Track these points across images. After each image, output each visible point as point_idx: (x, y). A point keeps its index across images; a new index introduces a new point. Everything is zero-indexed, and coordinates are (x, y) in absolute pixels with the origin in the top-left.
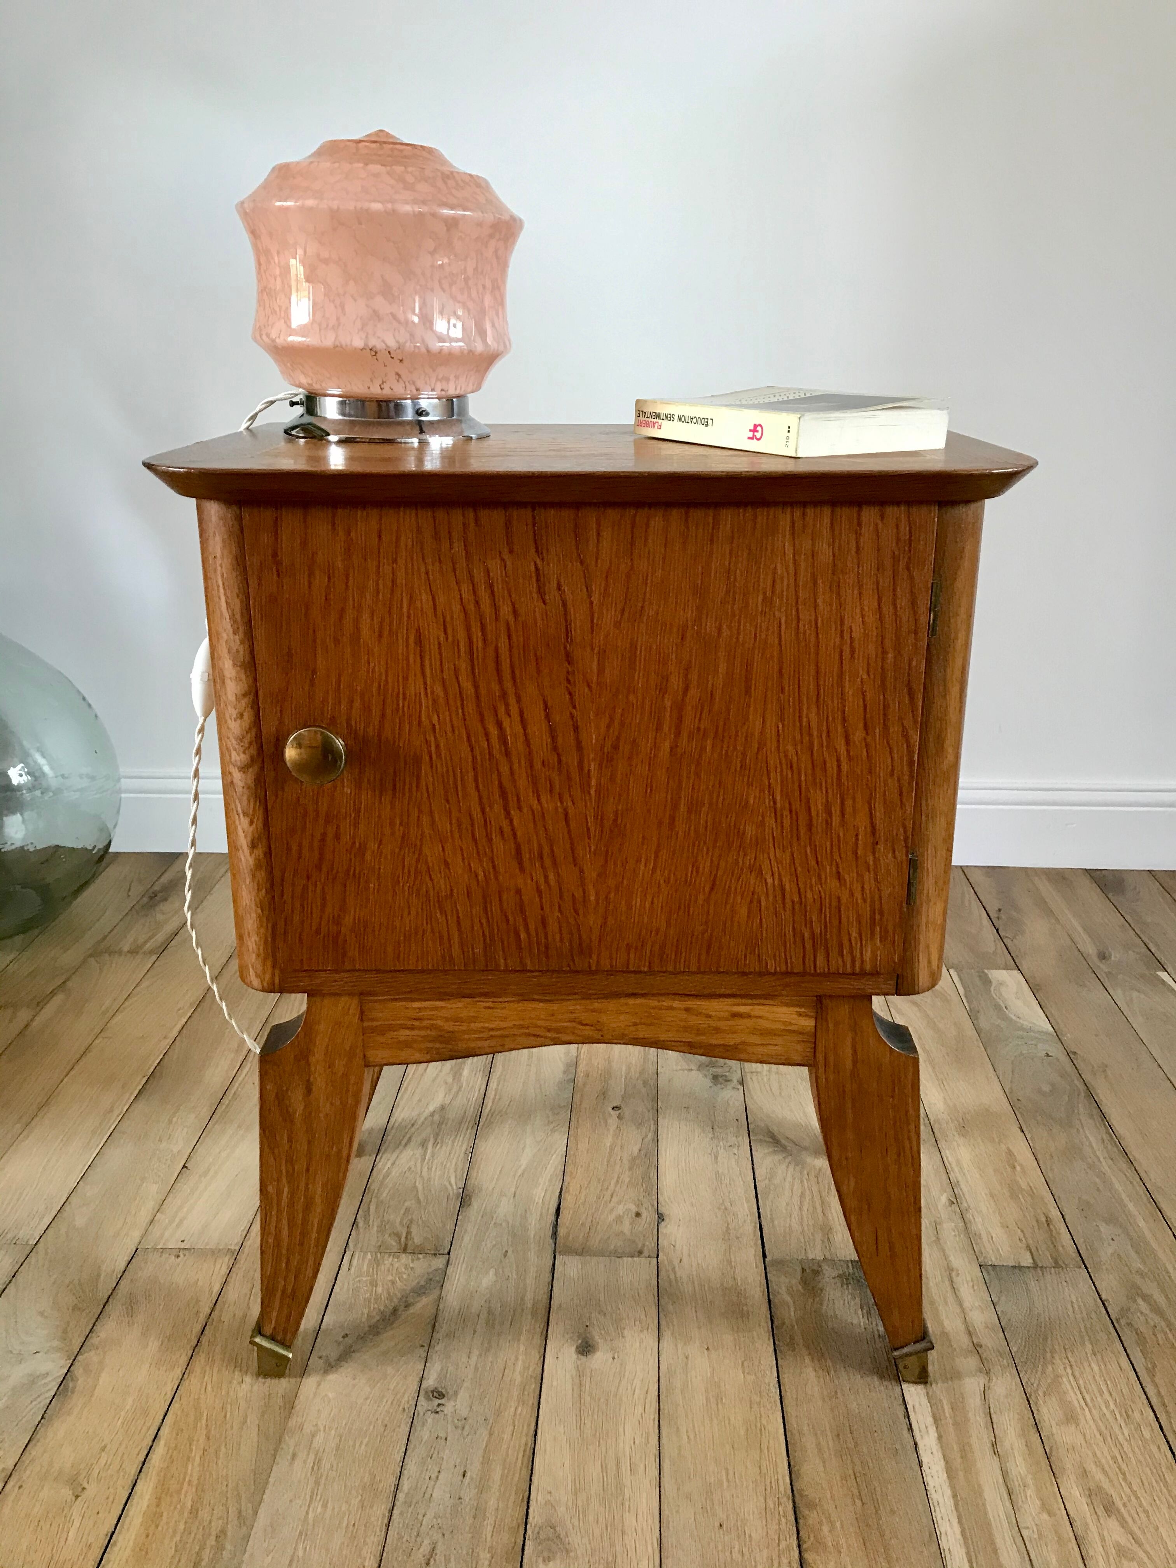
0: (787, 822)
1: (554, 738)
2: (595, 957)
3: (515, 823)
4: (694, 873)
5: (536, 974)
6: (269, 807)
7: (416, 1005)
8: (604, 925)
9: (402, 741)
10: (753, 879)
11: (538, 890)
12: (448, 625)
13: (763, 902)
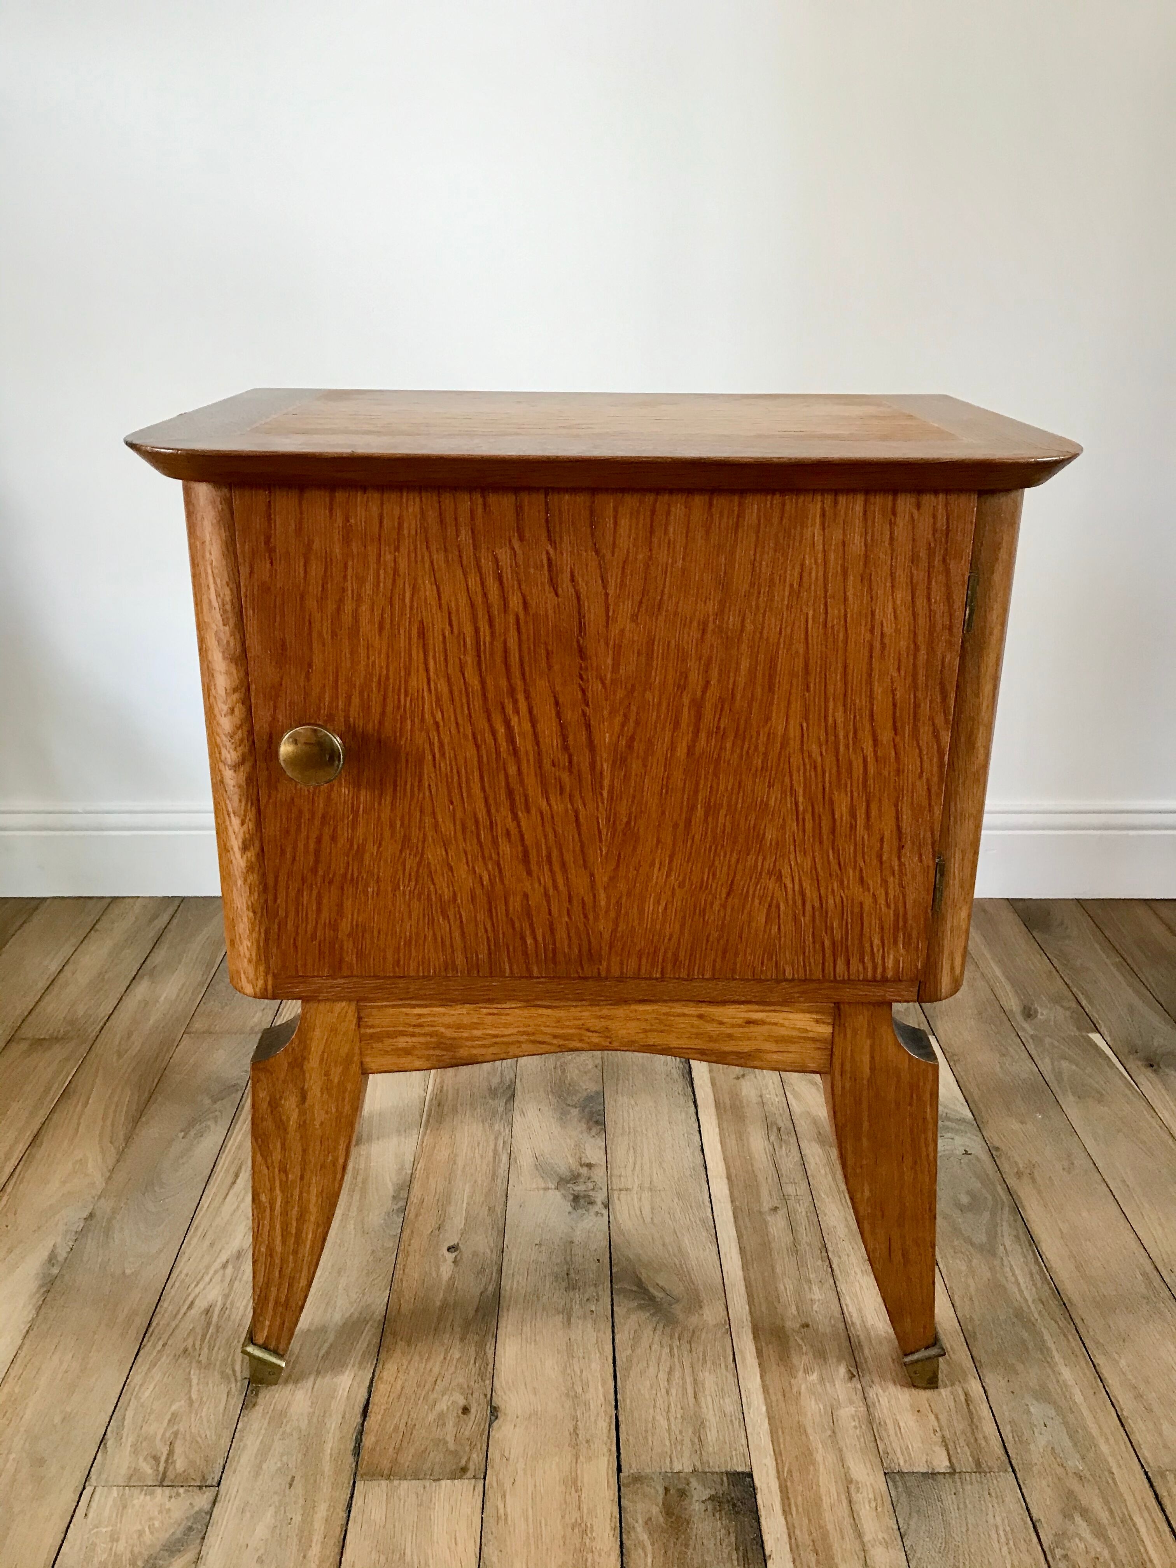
0: (809, 825)
1: (564, 738)
2: (605, 964)
3: (522, 824)
4: (711, 877)
5: (542, 980)
6: (262, 808)
7: (417, 1011)
8: (615, 931)
9: (404, 739)
10: (772, 884)
11: (546, 894)
12: (453, 618)
13: (782, 907)
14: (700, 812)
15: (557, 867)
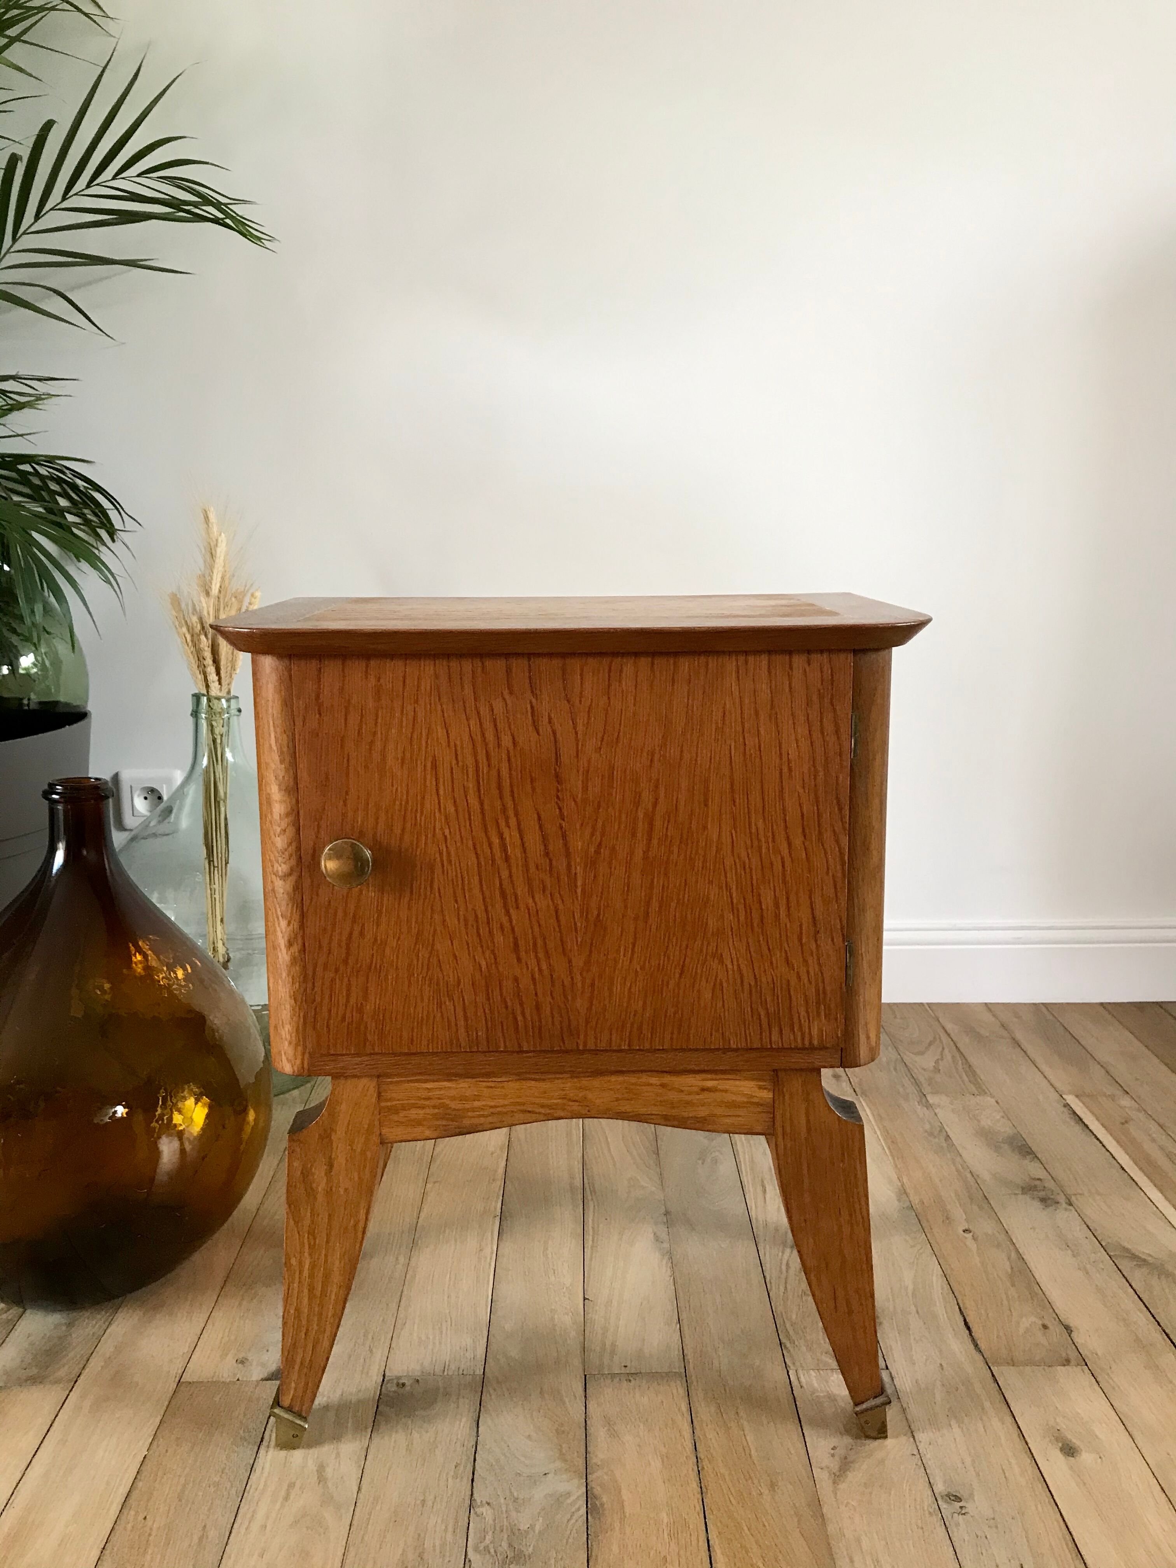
0: (742, 915)
1: (546, 845)
2: (582, 1038)
3: (514, 919)
4: (666, 961)
5: (531, 1054)
6: (305, 910)
7: (427, 1085)
8: (590, 1009)
9: (419, 850)
10: (715, 964)
11: (534, 979)
12: (459, 753)
13: (725, 985)
14: (655, 905)
15: (541, 955)
